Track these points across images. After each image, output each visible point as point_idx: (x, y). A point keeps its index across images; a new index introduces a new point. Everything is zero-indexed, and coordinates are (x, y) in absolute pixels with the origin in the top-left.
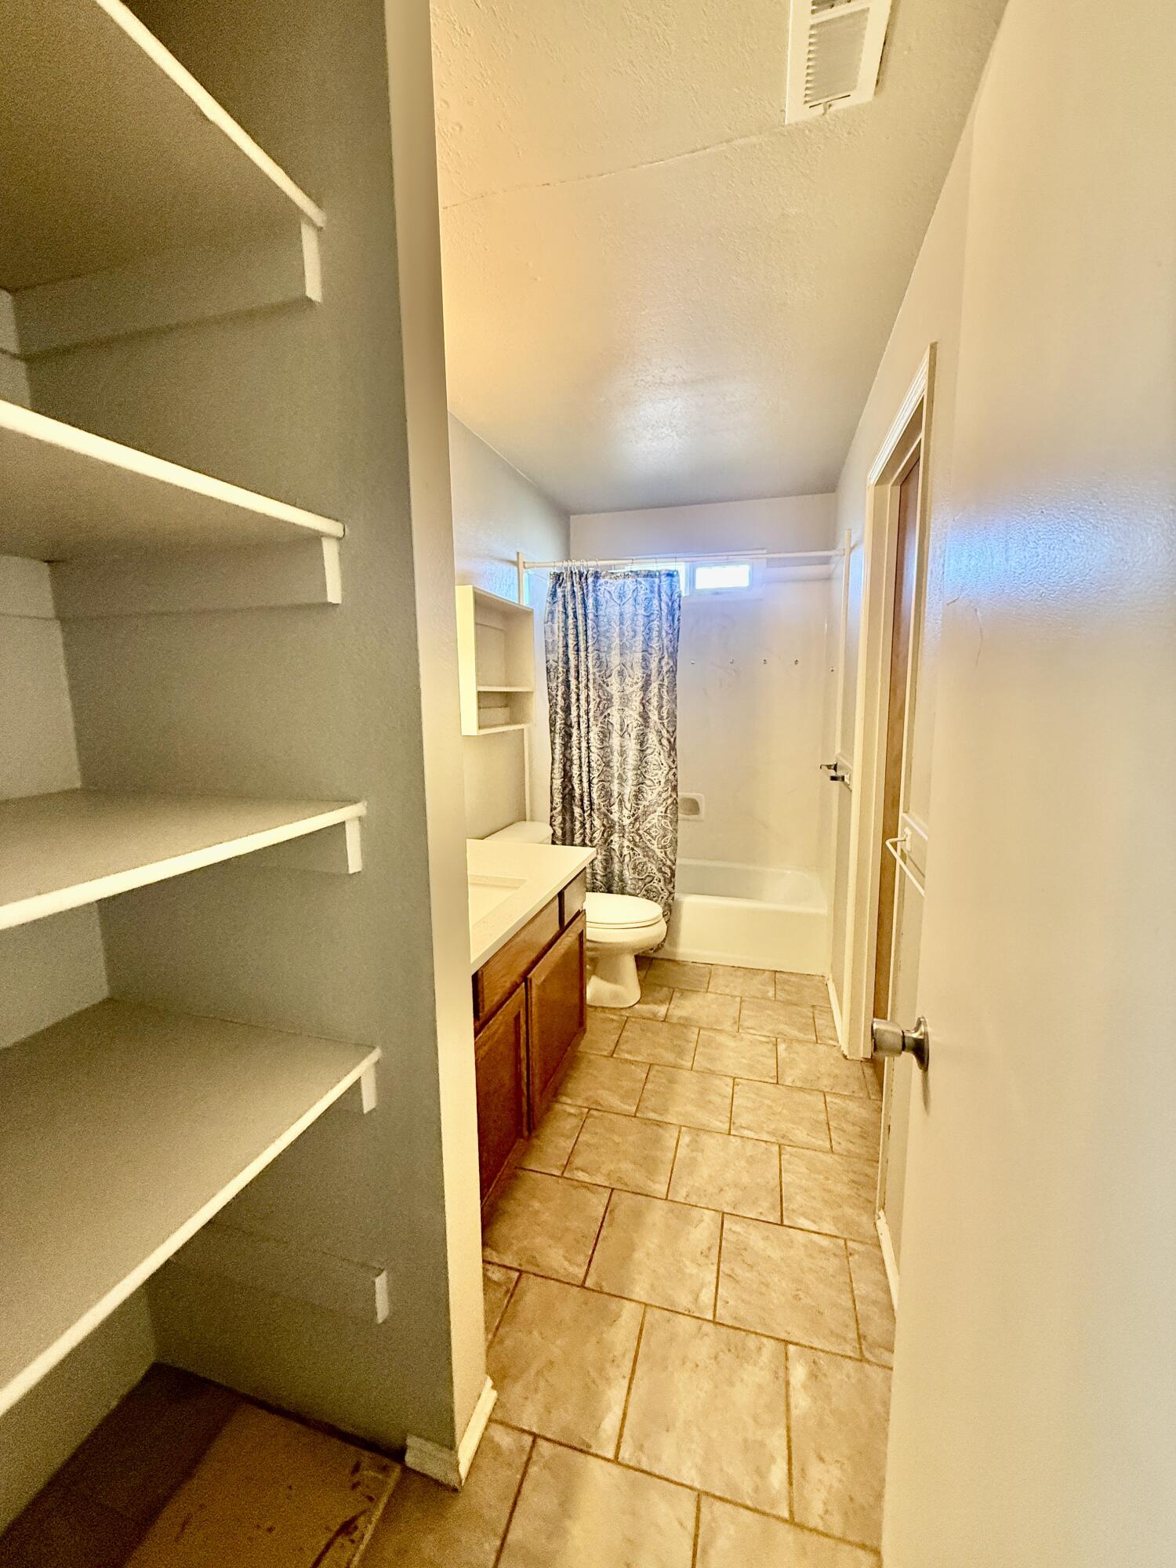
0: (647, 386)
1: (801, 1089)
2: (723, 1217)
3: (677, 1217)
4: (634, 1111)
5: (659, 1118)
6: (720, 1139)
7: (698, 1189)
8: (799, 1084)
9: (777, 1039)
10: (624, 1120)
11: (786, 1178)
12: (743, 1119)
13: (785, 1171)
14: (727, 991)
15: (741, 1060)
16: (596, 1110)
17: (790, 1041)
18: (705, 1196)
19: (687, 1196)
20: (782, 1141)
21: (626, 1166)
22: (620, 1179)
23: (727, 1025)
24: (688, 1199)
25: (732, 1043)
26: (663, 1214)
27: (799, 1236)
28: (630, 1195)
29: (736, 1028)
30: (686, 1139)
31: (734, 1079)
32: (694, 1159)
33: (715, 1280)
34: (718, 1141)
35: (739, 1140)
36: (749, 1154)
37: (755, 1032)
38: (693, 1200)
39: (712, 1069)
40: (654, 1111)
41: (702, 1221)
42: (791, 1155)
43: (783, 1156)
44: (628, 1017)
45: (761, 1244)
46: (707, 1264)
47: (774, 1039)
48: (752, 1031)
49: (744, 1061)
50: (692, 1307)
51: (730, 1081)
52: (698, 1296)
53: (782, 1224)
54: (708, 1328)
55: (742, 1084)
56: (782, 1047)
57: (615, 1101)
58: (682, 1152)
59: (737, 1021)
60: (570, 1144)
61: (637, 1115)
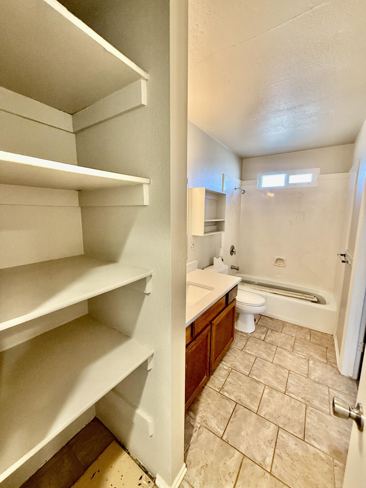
0: (273, 112)
1: (318, 383)
2: (279, 429)
3: (260, 422)
4: (248, 374)
5: (257, 379)
6: (281, 394)
7: (270, 413)
8: (317, 380)
9: (309, 358)
10: (244, 376)
11: (308, 420)
12: (291, 389)
13: (308, 417)
14: (290, 333)
15: (293, 363)
16: (234, 370)
17: (315, 361)
18: (272, 417)
19: (265, 415)
20: (307, 403)
21: (243, 395)
22: (240, 400)
23: (288, 348)
24: (265, 416)
25: (290, 356)
26: (255, 419)
27: (312, 448)
28: (242, 407)
29: (292, 350)
30: (267, 391)
31: (289, 371)
32: (269, 400)
33: (273, 455)
34: (280, 395)
35: (289, 397)
36: (292, 404)
37: (300, 353)
38: (267, 417)
39: (280, 364)
40: (256, 376)
41: (269, 427)
42: (311, 410)
43: (307, 410)
44: (250, 336)
45: (294, 447)
46: (270, 447)
47: (308, 358)
48: (298, 352)
49: (294, 364)
50: (262, 463)
51: (287, 371)
52: (265, 459)
53: (304, 441)
54: (268, 475)
55: (292, 374)
56: (311, 362)
57: (241, 368)
58: (265, 396)
59: (293, 347)
60: (223, 380)
61: (249, 376)
